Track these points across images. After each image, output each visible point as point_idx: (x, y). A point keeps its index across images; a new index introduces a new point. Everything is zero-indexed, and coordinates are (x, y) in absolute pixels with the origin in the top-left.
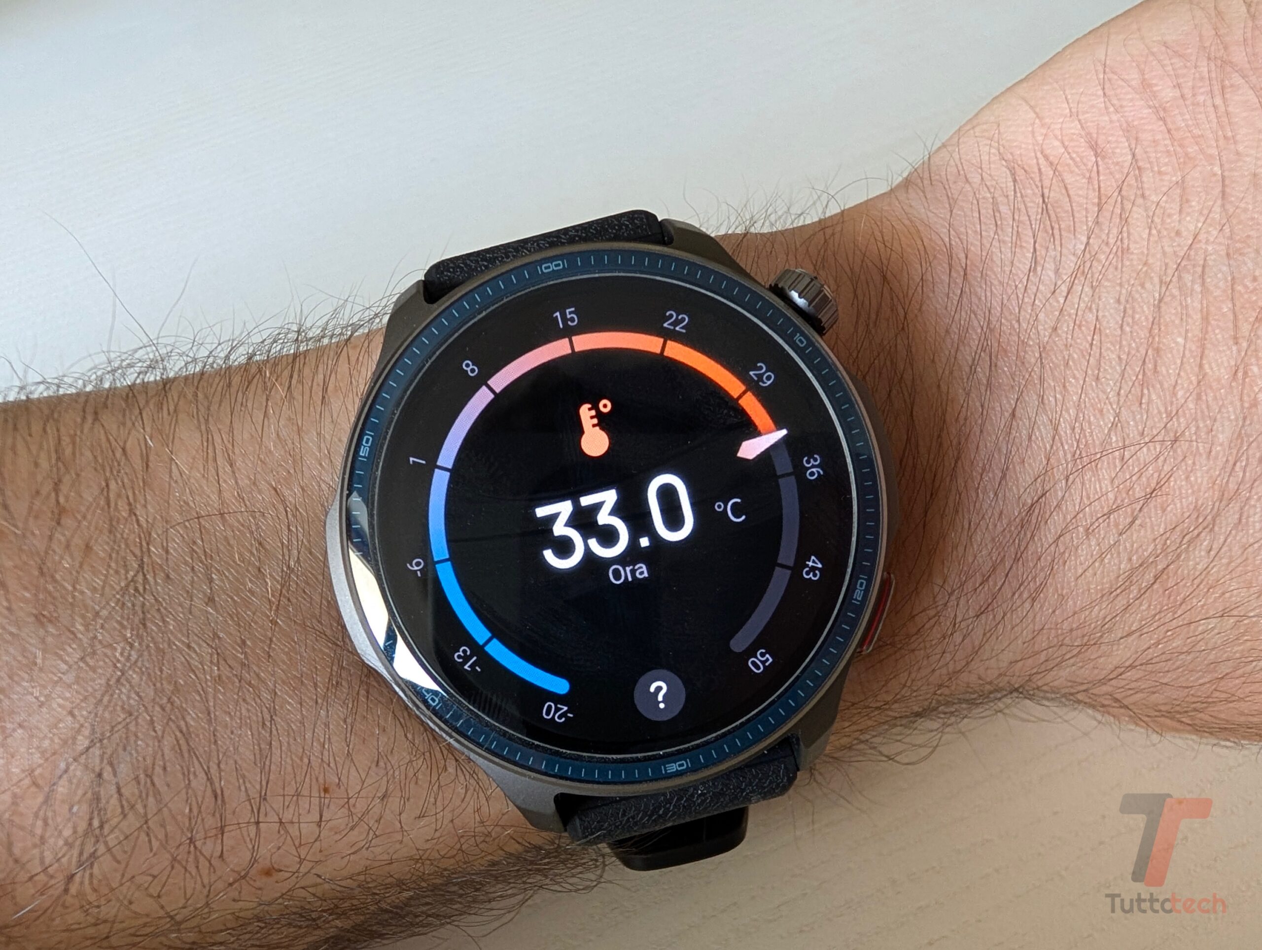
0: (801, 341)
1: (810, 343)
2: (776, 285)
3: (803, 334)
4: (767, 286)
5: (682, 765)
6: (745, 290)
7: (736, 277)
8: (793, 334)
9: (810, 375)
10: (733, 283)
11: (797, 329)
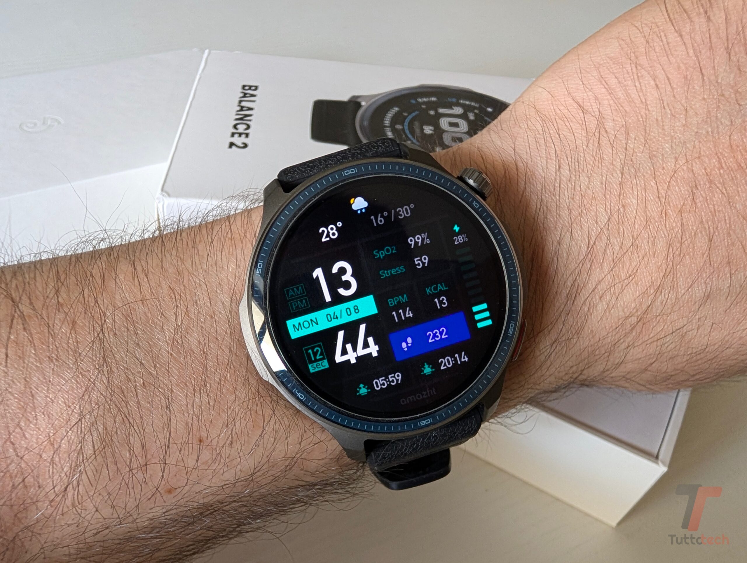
0: (476, 205)
1: (481, 206)
2: (461, 177)
3: (477, 201)
4: (456, 176)
5: (428, 421)
6: (447, 180)
7: (443, 174)
8: (472, 202)
9: (482, 222)
10: (441, 176)
11: (475, 199)
